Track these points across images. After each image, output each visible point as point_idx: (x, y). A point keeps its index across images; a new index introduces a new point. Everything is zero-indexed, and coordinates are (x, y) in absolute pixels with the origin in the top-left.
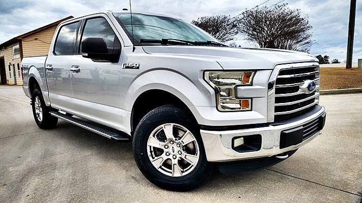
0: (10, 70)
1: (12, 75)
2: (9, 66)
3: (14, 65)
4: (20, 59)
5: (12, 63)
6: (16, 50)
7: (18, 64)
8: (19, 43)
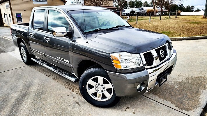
0: (5, 18)
1: (7, 21)
2: (4, 15)
3: (7, 14)
4: (10, 11)
5: (6, 14)
6: (7, 6)
7: (9, 14)
8: (8, 2)
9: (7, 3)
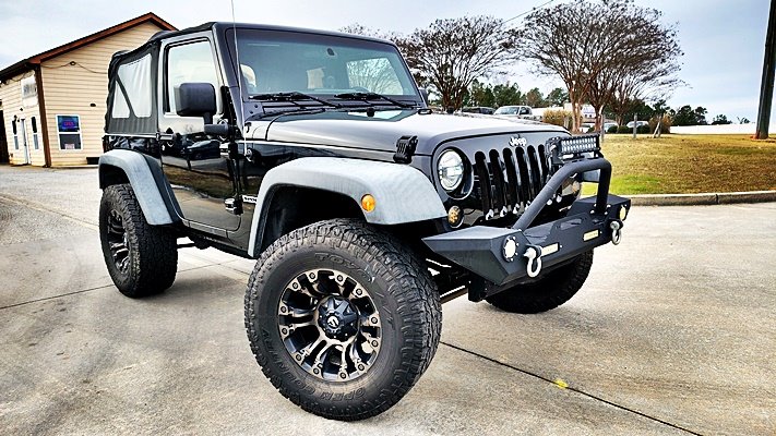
0: (15, 132)
1: (21, 144)
2: (14, 123)
3: (23, 120)
4: (38, 108)
5: (20, 117)
6: (27, 88)
7: (33, 119)
8: (34, 72)
9: (30, 79)
